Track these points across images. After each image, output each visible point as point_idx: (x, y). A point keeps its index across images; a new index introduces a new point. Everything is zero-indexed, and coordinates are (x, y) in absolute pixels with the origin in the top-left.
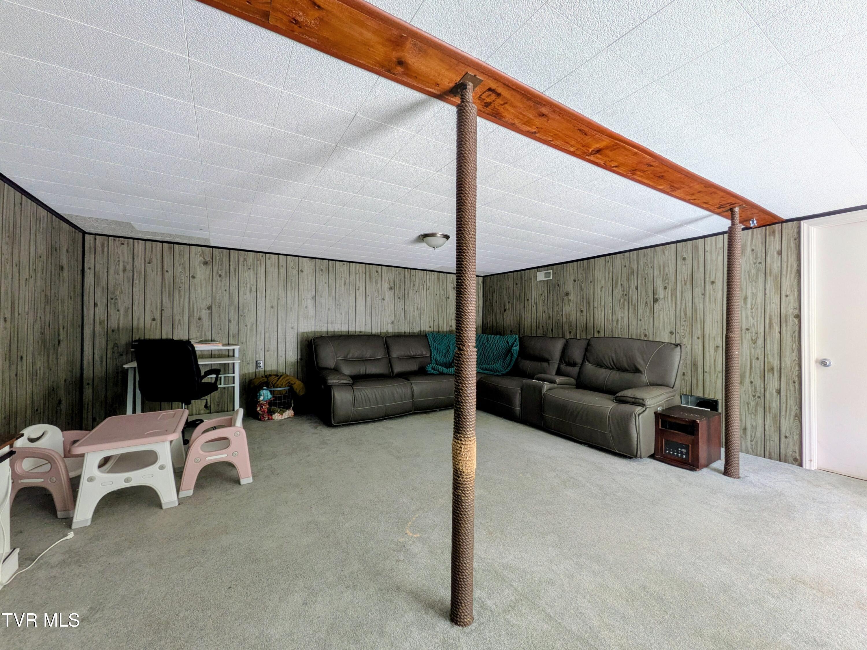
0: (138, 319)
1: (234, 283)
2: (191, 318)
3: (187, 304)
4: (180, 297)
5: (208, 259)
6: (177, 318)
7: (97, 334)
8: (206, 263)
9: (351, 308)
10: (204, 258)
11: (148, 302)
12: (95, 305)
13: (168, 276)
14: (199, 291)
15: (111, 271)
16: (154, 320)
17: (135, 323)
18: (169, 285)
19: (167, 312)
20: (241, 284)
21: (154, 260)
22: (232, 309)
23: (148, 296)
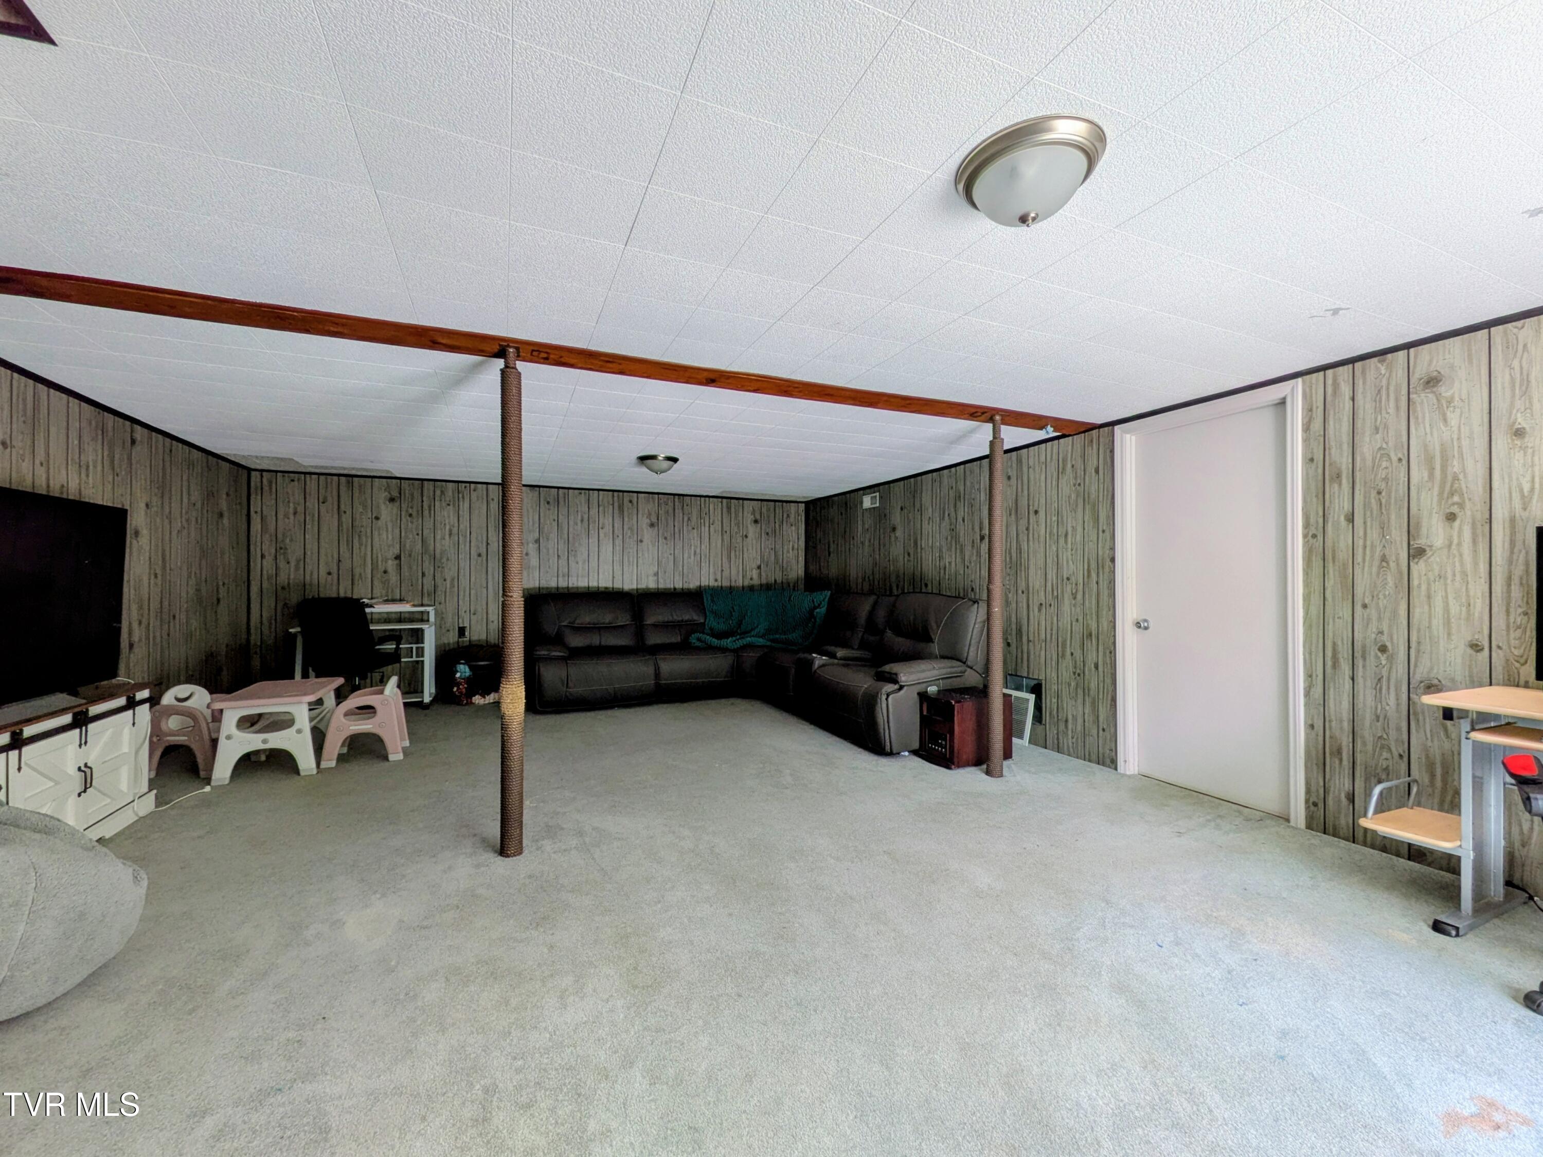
0: (312, 574)
1: (429, 524)
2: (375, 572)
3: (369, 553)
4: (361, 544)
5: (395, 494)
6: (357, 571)
7: (265, 591)
8: (392, 500)
9: (591, 554)
10: (389, 493)
11: (322, 551)
12: (263, 556)
13: (347, 519)
14: (384, 536)
15: (280, 516)
16: (329, 573)
17: (308, 578)
18: (348, 530)
19: (346, 564)
20: (438, 525)
21: (329, 499)
22: (426, 558)
23: (322, 543)
